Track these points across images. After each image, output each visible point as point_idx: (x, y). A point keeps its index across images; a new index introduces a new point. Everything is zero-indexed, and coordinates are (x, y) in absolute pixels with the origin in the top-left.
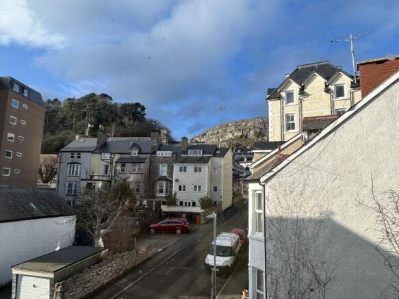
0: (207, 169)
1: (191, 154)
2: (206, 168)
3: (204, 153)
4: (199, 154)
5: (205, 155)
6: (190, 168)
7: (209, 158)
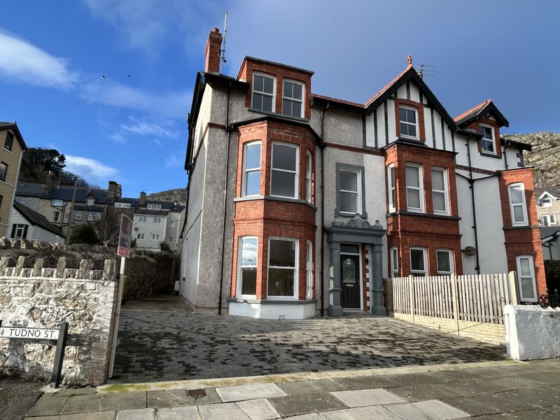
0: (166, 221)
1: (150, 207)
2: (164, 220)
3: (162, 208)
4: (158, 208)
5: (163, 210)
6: (150, 219)
7: (168, 212)
